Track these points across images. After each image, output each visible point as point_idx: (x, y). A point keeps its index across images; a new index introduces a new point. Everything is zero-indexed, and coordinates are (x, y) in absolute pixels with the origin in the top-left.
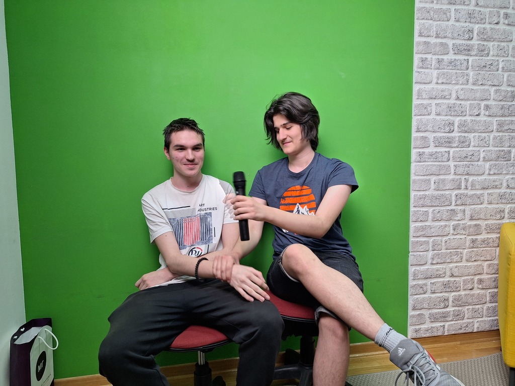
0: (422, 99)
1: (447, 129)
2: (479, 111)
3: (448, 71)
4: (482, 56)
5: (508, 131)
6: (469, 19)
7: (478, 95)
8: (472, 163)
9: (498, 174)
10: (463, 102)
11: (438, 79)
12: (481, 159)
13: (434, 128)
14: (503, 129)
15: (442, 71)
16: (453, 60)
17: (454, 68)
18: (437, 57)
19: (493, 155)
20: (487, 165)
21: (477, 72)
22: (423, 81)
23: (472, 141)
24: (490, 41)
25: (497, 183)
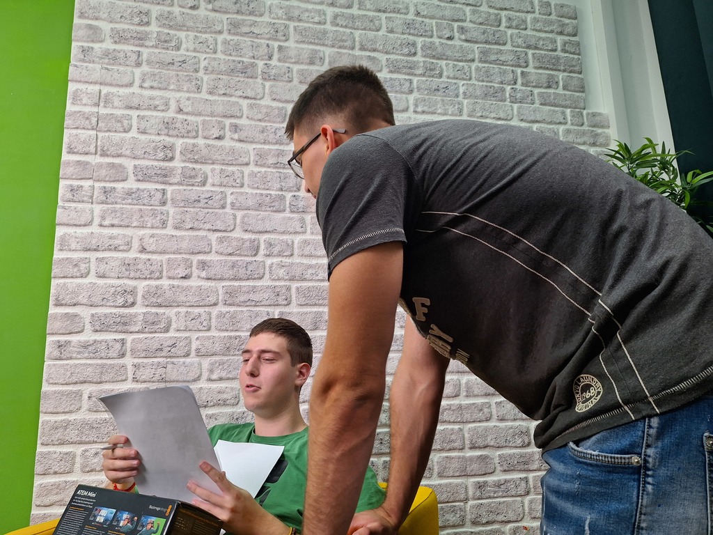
0: (70, 250)
1: (120, 301)
2: (187, 272)
3: (124, 206)
4: (193, 185)
5: (248, 304)
6: (167, 130)
7: (184, 245)
8: (173, 360)
9: (228, 379)
10: (154, 257)
11: (103, 218)
12: (193, 353)
13: (93, 299)
14: (237, 301)
15: (113, 206)
16: (134, 190)
17: (135, 202)
18: (103, 184)
19: (217, 345)
20: (206, 363)
21: (181, 209)
22: (72, 222)
23: (173, 321)
24: (206, 163)
25: (225, 396)
